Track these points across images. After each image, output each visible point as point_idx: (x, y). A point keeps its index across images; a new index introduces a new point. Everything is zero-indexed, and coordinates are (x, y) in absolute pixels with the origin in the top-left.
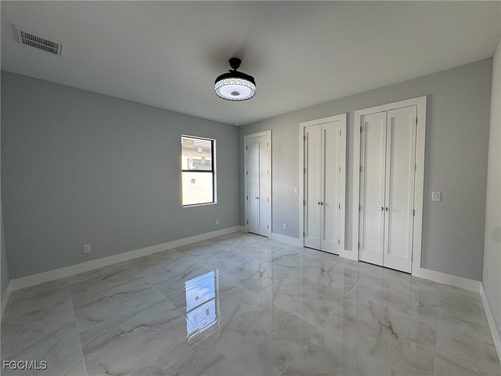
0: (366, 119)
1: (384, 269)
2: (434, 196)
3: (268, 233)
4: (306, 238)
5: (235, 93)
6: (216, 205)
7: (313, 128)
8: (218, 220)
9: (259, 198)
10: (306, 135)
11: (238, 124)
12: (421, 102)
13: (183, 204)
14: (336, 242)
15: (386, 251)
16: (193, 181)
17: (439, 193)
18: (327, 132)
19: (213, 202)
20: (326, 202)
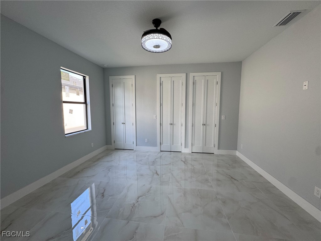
0: (196, 78)
1: (203, 154)
2: (223, 118)
3: (134, 147)
4: (162, 146)
5: (157, 46)
6: (90, 131)
7: (167, 79)
8: (92, 144)
9: (125, 124)
10: (161, 82)
11: (106, 66)
12: (219, 75)
13: (66, 133)
14: (180, 144)
15: (204, 145)
16: (71, 111)
17: (224, 116)
18: (174, 82)
19: (87, 129)
20: (174, 123)
